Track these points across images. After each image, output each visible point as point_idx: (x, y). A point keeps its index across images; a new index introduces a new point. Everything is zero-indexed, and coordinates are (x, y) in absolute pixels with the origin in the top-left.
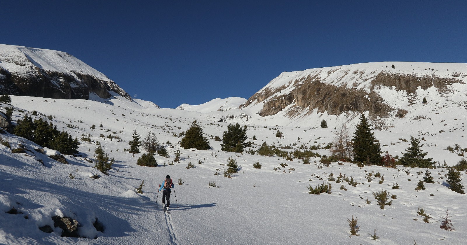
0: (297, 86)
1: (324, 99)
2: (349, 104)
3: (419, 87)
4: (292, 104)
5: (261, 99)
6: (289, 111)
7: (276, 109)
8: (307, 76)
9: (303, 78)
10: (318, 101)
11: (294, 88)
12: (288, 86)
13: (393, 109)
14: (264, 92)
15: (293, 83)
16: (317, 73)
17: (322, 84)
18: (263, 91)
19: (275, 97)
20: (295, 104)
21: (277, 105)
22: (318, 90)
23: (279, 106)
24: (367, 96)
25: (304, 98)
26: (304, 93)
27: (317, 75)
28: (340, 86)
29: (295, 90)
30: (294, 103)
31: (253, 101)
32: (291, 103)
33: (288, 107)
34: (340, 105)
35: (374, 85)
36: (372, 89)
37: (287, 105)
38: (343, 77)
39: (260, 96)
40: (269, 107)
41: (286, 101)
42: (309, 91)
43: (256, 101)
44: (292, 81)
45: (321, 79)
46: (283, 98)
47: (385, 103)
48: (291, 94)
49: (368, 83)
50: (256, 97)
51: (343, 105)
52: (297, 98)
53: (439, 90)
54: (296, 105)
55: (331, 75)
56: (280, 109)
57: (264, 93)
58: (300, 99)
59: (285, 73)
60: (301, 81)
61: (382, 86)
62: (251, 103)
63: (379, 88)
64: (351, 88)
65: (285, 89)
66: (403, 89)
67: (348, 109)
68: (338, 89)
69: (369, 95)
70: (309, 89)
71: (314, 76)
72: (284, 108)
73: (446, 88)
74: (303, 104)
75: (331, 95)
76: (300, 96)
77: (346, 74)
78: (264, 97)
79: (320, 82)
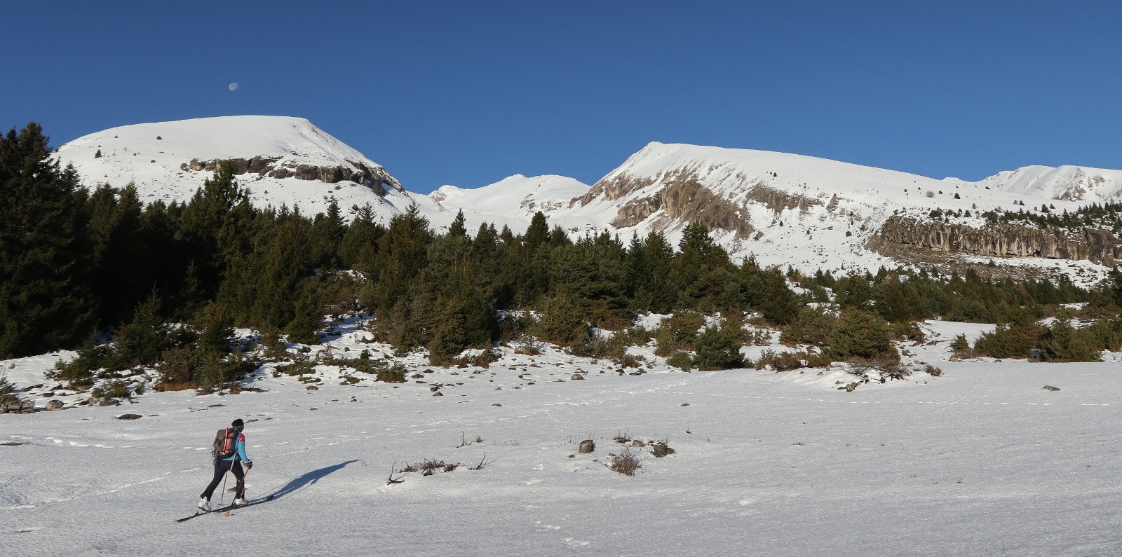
0: (667, 184)
1: (697, 209)
2: (720, 220)
3: (786, 207)
4: (659, 211)
5: (612, 194)
6: (654, 221)
7: (635, 218)
8: (682, 169)
9: (676, 172)
10: (691, 212)
11: (663, 186)
12: (655, 181)
13: (754, 231)
14: (617, 181)
15: (662, 177)
16: (695, 167)
17: (699, 186)
18: (616, 179)
19: (635, 200)
20: (663, 211)
21: (638, 212)
22: (694, 195)
23: (641, 213)
24: (738, 213)
25: (675, 204)
26: (676, 196)
27: (695, 171)
28: (717, 194)
29: (664, 189)
30: (662, 209)
31: (598, 195)
32: (657, 209)
33: (654, 215)
34: (712, 221)
35: (748, 199)
36: (745, 203)
37: (651, 212)
38: (725, 179)
39: (610, 187)
40: (627, 214)
41: (651, 207)
42: (682, 194)
43: (603, 195)
44: (660, 174)
45: (700, 177)
46: (647, 202)
47: (750, 223)
48: (658, 195)
49: (743, 196)
50: (604, 187)
51: (714, 221)
52: (666, 203)
53: (800, 212)
54: (664, 213)
55: (713, 172)
56: (642, 217)
57: (617, 183)
58: (670, 204)
59: (654, 145)
60: (673, 175)
61: (755, 202)
62: (595, 197)
63: (752, 203)
64: (726, 199)
65: (650, 185)
66: (773, 208)
67: (719, 226)
68: (714, 198)
69: (741, 211)
70: (682, 191)
71: (691, 170)
72: (647, 217)
73: (807, 209)
74: (673, 213)
75: (705, 206)
76: (670, 202)
77: (728, 176)
78: (617, 192)
79: (697, 182)
